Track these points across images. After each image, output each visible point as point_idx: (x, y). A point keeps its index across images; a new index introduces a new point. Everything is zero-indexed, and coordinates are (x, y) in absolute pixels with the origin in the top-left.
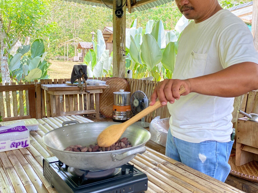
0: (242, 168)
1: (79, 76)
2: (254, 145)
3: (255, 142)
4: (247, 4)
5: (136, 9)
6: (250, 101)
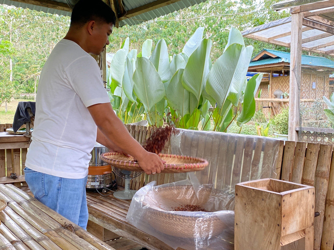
1: (26, 118)
4: (283, 20)
5: (125, 22)
6: (288, 157)
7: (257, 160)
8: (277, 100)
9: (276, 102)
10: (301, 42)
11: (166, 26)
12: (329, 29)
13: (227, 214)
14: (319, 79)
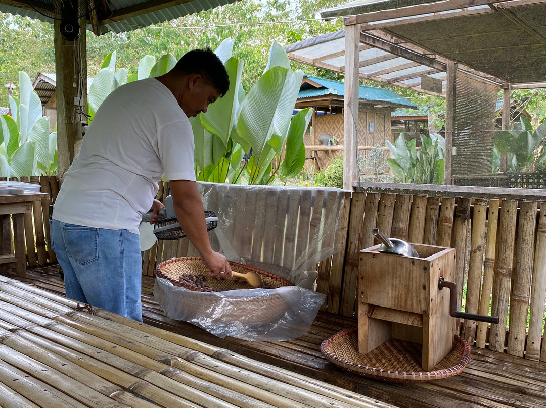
0: (372, 358)
2: (396, 304)
3: (397, 297)
4: (334, 34)
5: (109, 28)
6: (356, 213)
7: (317, 220)
8: (323, 147)
9: (321, 151)
10: (358, 65)
11: (158, 36)
12: (393, 49)
13: (291, 291)
14: (378, 118)
